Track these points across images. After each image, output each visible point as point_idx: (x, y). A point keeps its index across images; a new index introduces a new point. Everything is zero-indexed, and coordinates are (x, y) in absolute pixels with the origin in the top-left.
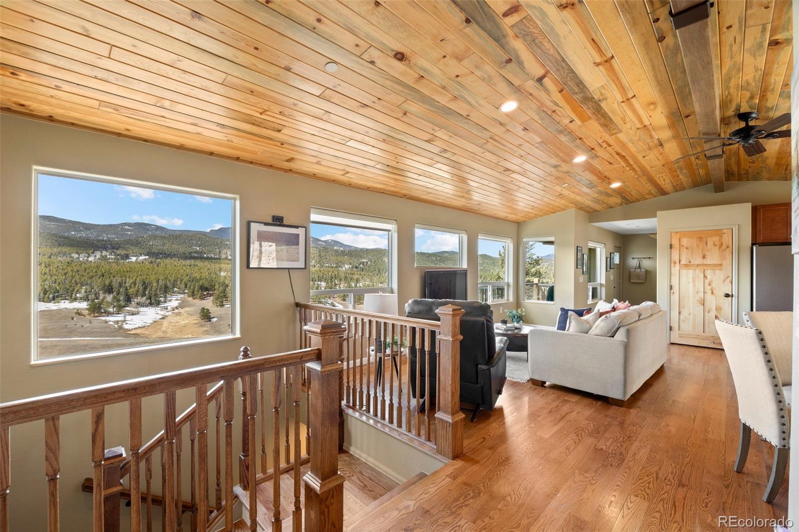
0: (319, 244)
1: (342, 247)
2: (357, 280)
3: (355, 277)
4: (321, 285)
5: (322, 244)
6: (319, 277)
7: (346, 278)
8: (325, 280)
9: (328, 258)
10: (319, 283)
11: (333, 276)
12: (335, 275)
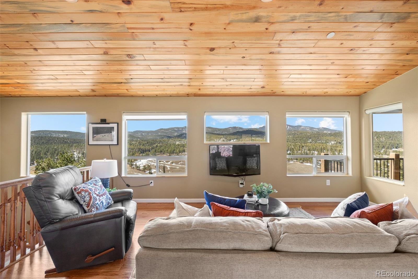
0: (314, 130)
1: (329, 131)
2: (340, 151)
3: (338, 149)
4: (314, 153)
5: (316, 130)
6: (313, 148)
7: (331, 149)
8: (317, 150)
9: (320, 138)
10: (313, 152)
11: (323, 148)
12: (324, 147)
